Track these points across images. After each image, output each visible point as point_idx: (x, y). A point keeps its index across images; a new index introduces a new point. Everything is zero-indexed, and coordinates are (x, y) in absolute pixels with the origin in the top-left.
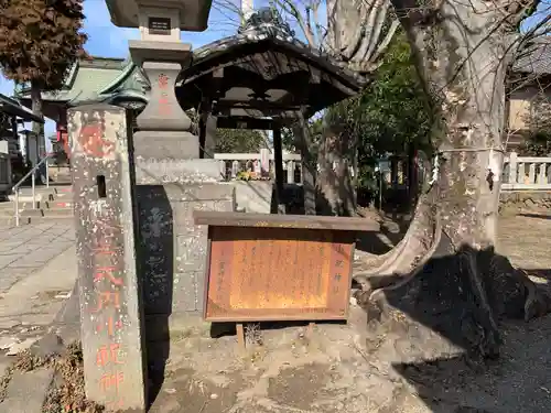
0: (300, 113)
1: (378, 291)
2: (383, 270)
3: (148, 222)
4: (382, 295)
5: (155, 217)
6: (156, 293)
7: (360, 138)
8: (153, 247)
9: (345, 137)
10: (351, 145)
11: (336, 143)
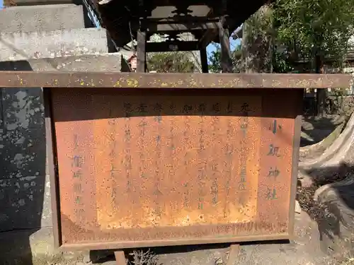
0: (220, 24)
1: (326, 187)
2: (327, 159)
3: (13, 109)
4: (332, 193)
5: (22, 103)
6: (22, 202)
7: (274, 55)
8: (20, 141)
9: (261, 56)
10: (267, 60)
11: (254, 60)
